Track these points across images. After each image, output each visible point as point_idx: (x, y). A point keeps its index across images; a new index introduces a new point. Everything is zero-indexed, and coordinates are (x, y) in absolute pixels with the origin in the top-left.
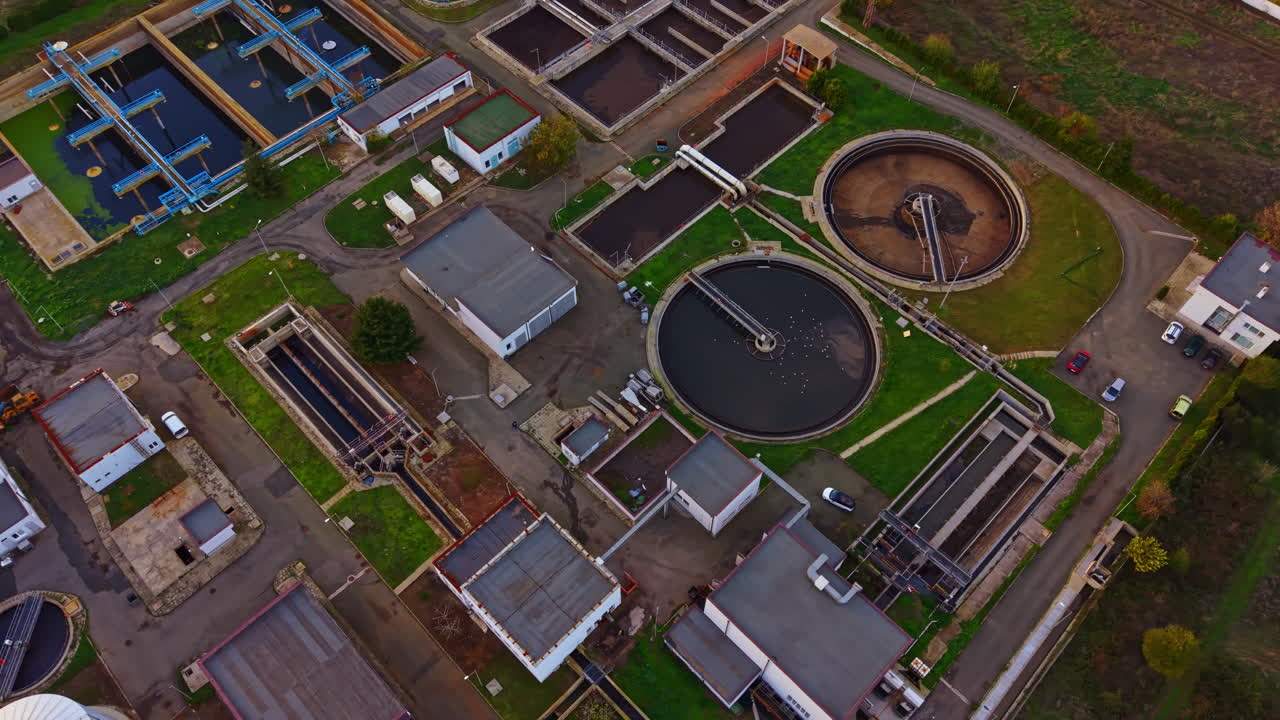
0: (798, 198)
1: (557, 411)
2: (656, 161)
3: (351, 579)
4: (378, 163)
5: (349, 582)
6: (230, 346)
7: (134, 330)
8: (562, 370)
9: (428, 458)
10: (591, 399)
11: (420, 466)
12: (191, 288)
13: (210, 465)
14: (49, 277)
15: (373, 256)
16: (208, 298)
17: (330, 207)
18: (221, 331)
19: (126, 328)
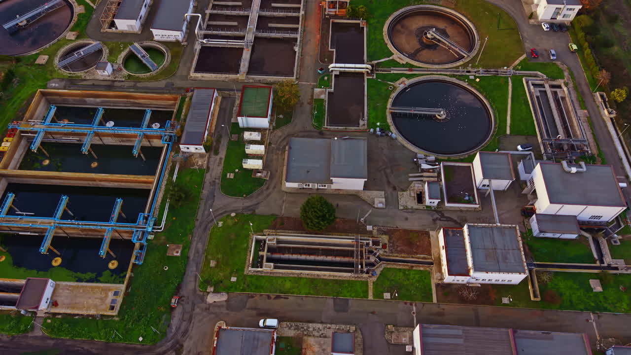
0: (391, 58)
1: (405, 193)
2: (326, 78)
3: (414, 313)
4: (217, 153)
5: (414, 315)
6: (250, 274)
7: (194, 305)
8: (387, 177)
9: (384, 246)
10: (410, 179)
11: (385, 252)
12: (197, 266)
13: (305, 325)
14: (117, 319)
15: (262, 192)
16: (213, 264)
17: (217, 186)
18: (239, 271)
19: (188, 307)
